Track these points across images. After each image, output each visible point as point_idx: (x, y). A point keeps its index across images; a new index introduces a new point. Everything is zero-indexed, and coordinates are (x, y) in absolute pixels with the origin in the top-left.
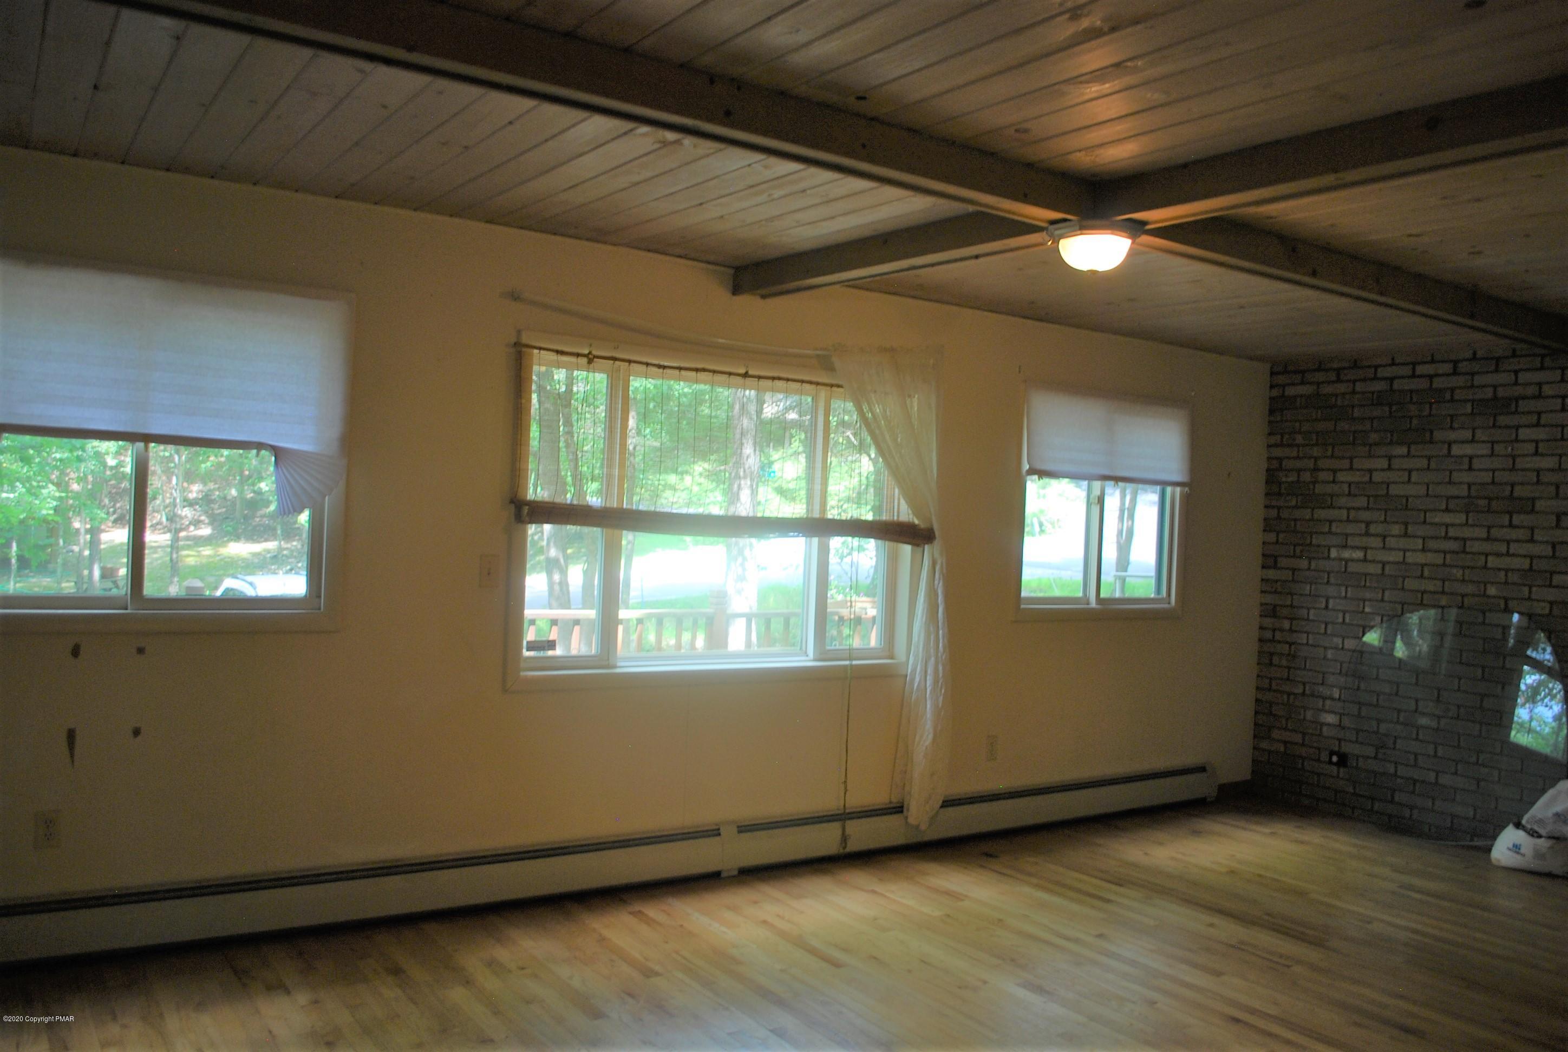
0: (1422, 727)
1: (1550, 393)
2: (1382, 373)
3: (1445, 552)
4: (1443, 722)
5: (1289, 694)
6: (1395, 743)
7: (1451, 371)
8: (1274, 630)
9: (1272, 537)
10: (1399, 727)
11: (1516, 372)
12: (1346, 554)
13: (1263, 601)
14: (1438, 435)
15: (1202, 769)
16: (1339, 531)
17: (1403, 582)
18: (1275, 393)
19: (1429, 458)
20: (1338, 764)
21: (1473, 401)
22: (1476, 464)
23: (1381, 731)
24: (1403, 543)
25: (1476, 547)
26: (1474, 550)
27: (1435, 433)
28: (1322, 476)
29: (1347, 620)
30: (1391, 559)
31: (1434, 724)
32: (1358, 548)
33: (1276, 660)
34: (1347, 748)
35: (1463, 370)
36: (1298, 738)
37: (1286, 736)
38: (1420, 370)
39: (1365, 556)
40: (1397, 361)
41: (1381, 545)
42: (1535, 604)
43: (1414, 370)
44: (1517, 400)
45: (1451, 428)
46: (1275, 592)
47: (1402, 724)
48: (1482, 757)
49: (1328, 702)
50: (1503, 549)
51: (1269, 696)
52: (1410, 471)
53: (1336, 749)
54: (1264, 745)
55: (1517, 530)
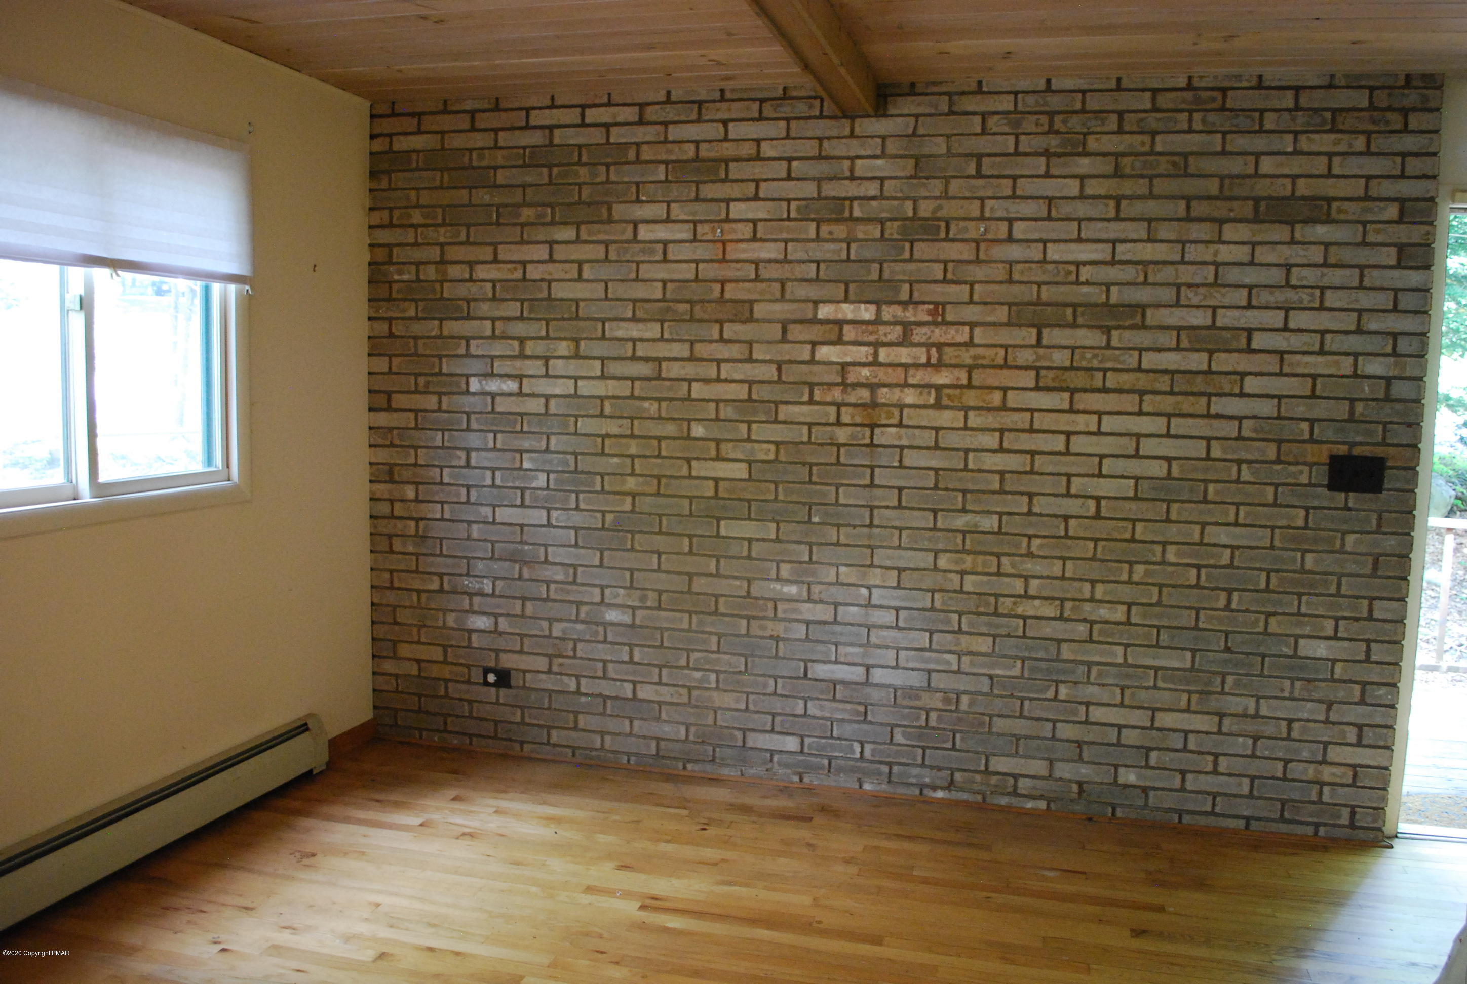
0: (613, 624)
1: (772, 153)
2: (537, 118)
3: (633, 379)
4: (640, 614)
5: (419, 592)
6: (575, 649)
7: (637, 119)
8: (392, 502)
9: (382, 364)
10: (580, 627)
11: (725, 123)
12: (493, 386)
13: (373, 460)
14: (619, 210)
15: (302, 728)
16: (480, 353)
17: (576, 422)
18: (379, 145)
19: (607, 244)
20: (496, 685)
21: (666, 163)
22: (674, 252)
23: (555, 634)
24: (573, 368)
25: (674, 370)
26: (672, 375)
27: (615, 207)
28: (455, 271)
29: (498, 482)
30: (558, 391)
31: (626, 618)
32: (509, 376)
33: (398, 545)
34: (508, 661)
35: (654, 118)
36: (436, 653)
37: (423, 652)
38: (592, 115)
39: (521, 387)
40: (558, 102)
41: (543, 371)
42: (756, 446)
43: (583, 116)
44: (727, 162)
45: (638, 201)
46: (392, 445)
47: (583, 622)
48: (694, 656)
49: (477, 600)
50: (712, 372)
51: (391, 597)
52: (580, 263)
53: (492, 664)
54: (389, 666)
55: (730, 345)
